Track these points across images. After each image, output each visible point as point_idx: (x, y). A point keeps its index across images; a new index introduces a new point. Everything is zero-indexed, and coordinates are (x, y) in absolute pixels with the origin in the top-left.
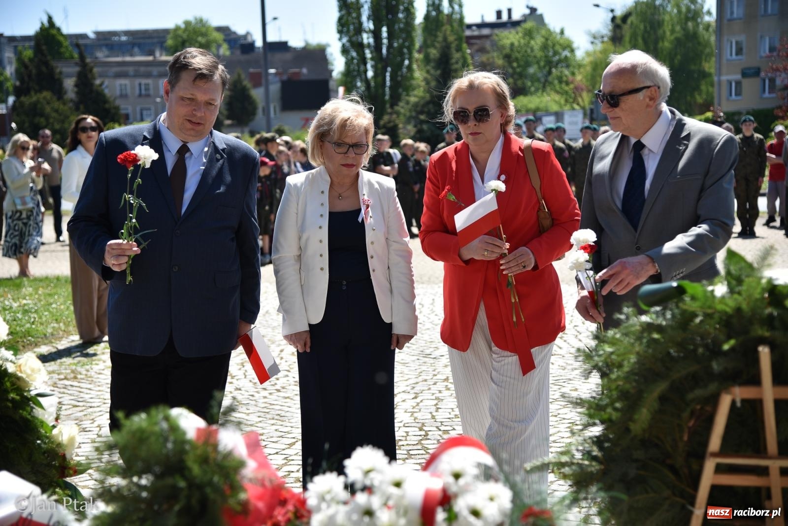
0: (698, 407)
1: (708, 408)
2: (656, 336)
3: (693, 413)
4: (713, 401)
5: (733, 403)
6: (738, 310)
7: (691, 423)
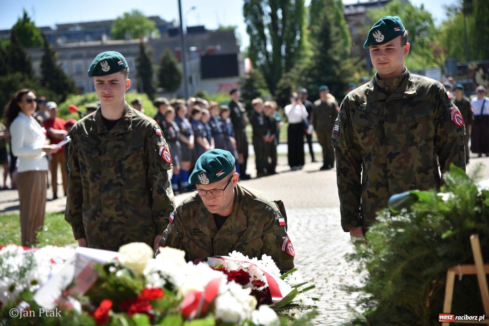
0: (434, 282)
1: (441, 282)
2: (401, 230)
3: (431, 286)
4: (443, 276)
5: (457, 277)
6: (455, 209)
7: (431, 294)
